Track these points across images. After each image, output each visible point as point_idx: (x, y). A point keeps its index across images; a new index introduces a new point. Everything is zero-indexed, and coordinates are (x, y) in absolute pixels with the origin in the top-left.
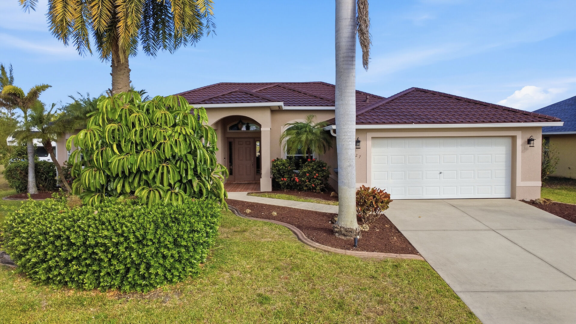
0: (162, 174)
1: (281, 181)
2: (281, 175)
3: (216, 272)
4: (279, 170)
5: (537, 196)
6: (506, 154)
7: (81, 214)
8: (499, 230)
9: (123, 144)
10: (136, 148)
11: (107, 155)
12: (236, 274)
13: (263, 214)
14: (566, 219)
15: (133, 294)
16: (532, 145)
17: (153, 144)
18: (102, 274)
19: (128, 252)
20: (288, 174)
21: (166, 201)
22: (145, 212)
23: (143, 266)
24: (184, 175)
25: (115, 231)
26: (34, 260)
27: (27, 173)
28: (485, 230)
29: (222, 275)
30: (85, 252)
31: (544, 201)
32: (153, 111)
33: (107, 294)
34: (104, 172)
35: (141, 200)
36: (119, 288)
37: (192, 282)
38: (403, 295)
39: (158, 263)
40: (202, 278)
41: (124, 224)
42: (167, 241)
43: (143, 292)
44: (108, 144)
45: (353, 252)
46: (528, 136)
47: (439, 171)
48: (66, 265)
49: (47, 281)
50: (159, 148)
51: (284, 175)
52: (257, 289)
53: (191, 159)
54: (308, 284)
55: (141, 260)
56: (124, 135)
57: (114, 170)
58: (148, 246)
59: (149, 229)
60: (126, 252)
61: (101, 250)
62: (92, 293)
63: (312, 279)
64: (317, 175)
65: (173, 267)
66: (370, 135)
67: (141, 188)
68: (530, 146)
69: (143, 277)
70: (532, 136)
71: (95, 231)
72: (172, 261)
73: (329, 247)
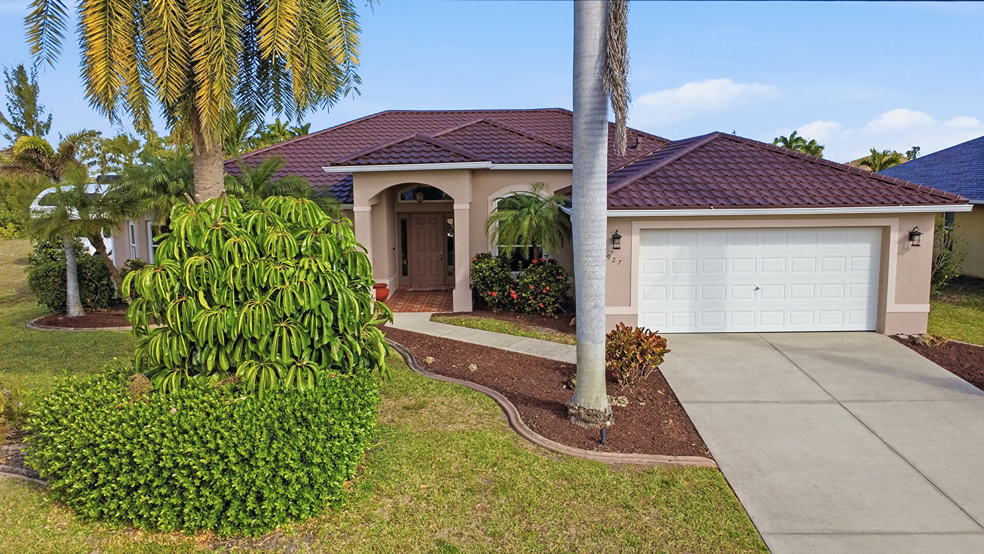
0: (281, 339)
1: (487, 296)
2: (488, 286)
3: (372, 497)
4: (484, 279)
5: (920, 329)
6: (871, 257)
7: (149, 413)
8: (848, 401)
9: (214, 290)
10: (237, 298)
11: (189, 310)
12: (403, 502)
13: (454, 368)
14: (965, 379)
15: (237, 538)
16: (916, 243)
17: (264, 290)
18: (186, 511)
19: (227, 479)
20: (500, 285)
21: (288, 383)
22: (253, 409)
23: (251, 499)
24: (317, 338)
25: (205, 443)
26: (77, 487)
27: (65, 281)
28: (825, 402)
29: (380, 503)
30: (158, 476)
31: (933, 340)
32: (263, 230)
33: (197, 539)
34: (185, 337)
35: (247, 386)
36: (216, 530)
37: (332, 516)
38: (673, 543)
39: (275, 493)
40: (348, 509)
41: (219, 432)
42: (289, 459)
43: (253, 535)
44: (190, 291)
45: (599, 453)
46: (910, 228)
47: (755, 285)
48: (128, 494)
49: (101, 517)
50: (273, 297)
51: (492, 286)
52: (436, 532)
53: (327, 311)
54: (520, 521)
55: (249, 487)
56: (216, 275)
57: (201, 334)
58: (258, 467)
59: (260, 441)
60: (223, 479)
61: (183, 474)
62: (172, 537)
63: (527, 511)
64: (548, 288)
65: (299, 495)
66: (636, 226)
67: (246, 363)
68: (913, 245)
69: (253, 514)
70: (917, 228)
71: (173, 445)
72: (297, 487)
73: (559, 444)
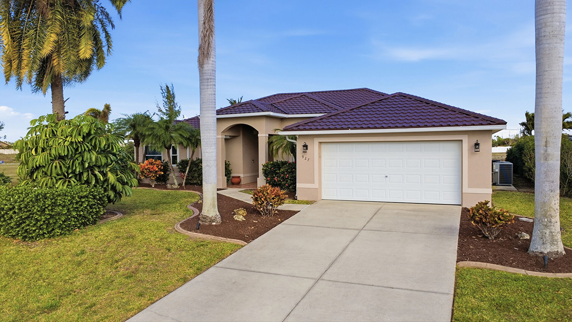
6: (455, 159)
8: (368, 230)
28: (354, 229)
46: (475, 140)
47: (385, 174)
66: (317, 141)
67: (43, 176)
